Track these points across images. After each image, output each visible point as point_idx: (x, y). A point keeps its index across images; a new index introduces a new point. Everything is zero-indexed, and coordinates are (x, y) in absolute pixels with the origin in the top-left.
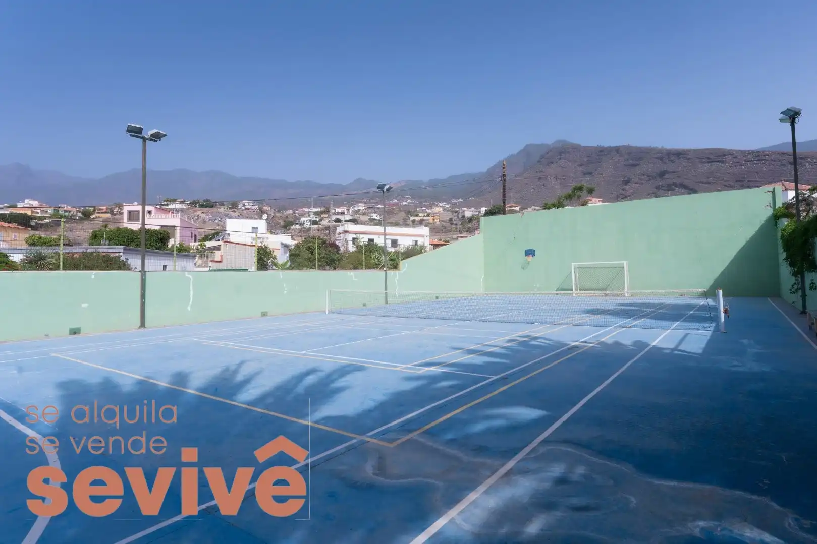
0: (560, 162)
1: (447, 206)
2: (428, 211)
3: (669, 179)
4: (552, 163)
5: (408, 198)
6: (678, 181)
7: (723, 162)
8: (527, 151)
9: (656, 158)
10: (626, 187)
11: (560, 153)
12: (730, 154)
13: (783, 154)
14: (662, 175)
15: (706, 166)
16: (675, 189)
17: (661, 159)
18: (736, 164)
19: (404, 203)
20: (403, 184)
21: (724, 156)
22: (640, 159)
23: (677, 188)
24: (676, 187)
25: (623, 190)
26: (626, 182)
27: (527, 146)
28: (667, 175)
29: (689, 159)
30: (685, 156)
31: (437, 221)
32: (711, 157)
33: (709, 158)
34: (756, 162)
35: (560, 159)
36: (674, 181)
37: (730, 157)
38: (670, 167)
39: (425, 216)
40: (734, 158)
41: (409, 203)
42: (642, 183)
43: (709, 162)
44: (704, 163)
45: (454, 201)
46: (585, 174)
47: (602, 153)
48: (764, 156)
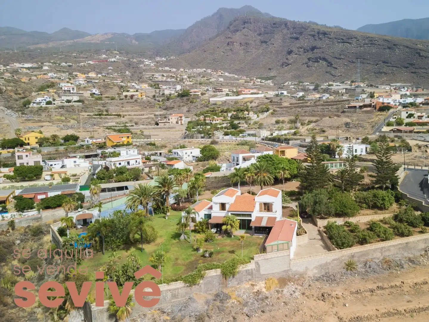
0: (244, 30)
1: (152, 65)
2: (137, 87)
3: (317, 53)
4: (238, 31)
5: (117, 54)
6: (322, 56)
7: (350, 43)
8: (220, 14)
9: (310, 35)
10: (289, 57)
11: (245, 23)
12: (355, 38)
13: (386, 40)
14: (313, 48)
15: (341, 45)
16: (319, 62)
17: (313, 36)
18: (358, 46)
19: (113, 60)
20: (110, 36)
21: (352, 38)
22: (301, 33)
23: (321, 61)
24: (320, 59)
25: (287, 59)
26: (290, 53)
27: (220, 9)
28: (316, 50)
29: (331, 38)
30: (329, 36)
31: (144, 97)
32: (344, 38)
33: (343, 40)
34: (369, 45)
35: (244, 28)
36: (320, 55)
37: (355, 40)
38: (318, 43)
39: (134, 91)
40: (357, 40)
41: (118, 59)
42: (300, 55)
43: (342, 42)
44: (340, 42)
45: (158, 59)
46: (262, 42)
47: (275, 25)
48: (375, 41)
